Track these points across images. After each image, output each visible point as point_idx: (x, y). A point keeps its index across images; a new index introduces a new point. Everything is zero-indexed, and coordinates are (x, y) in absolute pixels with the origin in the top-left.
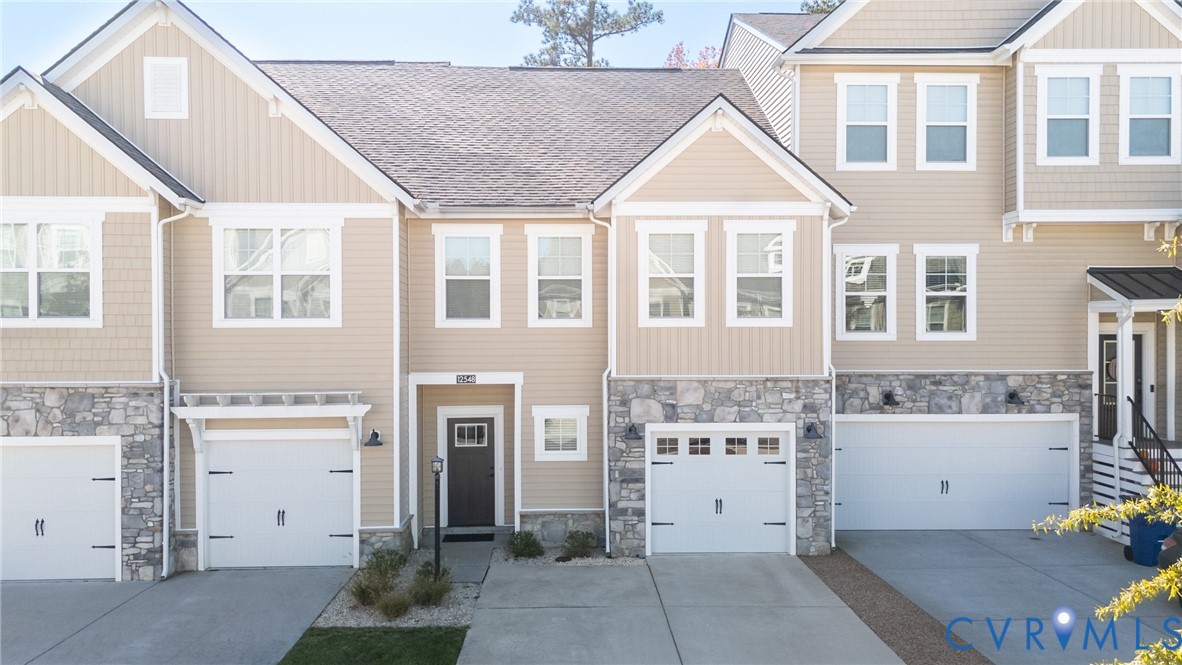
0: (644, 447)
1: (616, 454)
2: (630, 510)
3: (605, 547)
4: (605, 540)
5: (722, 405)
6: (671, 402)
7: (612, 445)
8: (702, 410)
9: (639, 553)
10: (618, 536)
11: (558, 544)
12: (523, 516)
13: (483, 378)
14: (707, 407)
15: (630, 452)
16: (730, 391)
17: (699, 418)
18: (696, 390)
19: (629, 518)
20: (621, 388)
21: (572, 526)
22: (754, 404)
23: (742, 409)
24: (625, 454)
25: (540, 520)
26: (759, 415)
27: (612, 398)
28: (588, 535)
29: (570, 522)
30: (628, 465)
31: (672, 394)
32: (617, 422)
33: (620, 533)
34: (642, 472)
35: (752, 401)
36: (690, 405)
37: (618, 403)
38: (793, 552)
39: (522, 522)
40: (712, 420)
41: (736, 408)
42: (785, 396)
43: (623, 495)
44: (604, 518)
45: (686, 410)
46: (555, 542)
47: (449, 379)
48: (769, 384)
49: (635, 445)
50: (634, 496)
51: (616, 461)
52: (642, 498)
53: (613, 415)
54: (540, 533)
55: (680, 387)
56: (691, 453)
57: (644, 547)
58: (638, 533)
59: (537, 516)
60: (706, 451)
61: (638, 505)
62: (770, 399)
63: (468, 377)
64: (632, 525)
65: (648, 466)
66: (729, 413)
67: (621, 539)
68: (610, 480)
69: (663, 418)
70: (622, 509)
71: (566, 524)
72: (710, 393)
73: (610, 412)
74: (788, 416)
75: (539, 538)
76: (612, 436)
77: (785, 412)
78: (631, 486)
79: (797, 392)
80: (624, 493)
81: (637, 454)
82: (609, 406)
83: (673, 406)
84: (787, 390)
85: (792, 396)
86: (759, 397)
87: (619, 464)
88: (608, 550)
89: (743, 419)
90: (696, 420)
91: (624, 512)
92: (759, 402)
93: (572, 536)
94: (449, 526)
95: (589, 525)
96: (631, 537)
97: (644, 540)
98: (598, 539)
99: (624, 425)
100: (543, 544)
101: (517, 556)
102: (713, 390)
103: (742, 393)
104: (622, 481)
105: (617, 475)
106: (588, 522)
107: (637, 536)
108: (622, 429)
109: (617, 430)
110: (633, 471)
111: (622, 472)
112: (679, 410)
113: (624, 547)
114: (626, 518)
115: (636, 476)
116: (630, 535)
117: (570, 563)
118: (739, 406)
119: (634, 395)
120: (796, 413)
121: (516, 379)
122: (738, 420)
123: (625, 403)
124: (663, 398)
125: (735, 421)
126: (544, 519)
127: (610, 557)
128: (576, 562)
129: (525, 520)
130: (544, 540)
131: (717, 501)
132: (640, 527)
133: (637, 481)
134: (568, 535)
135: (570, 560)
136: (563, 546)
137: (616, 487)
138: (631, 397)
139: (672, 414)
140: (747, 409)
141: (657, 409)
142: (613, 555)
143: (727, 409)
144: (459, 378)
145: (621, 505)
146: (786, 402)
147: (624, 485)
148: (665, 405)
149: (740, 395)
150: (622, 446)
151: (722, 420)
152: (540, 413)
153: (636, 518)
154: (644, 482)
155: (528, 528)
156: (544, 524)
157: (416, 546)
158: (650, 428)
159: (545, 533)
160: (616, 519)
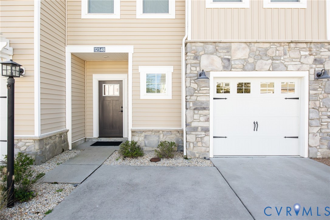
0: (209, 87)
1: (191, 92)
2: (200, 128)
3: (183, 151)
4: (183, 147)
5: (261, 58)
6: (227, 57)
7: (188, 85)
8: (247, 62)
9: (206, 156)
10: (192, 145)
11: (154, 149)
12: (133, 132)
13: (110, 49)
14: (251, 60)
15: (200, 90)
16: (267, 50)
17: (246, 68)
18: (244, 49)
19: (199, 133)
20: (194, 48)
21: (163, 139)
22: (282, 58)
23: (274, 62)
24: (196, 92)
25: (143, 134)
26: (285, 66)
27: (188, 54)
28: (172, 144)
29: (161, 136)
30: (199, 99)
31: (228, 52)
32: (191, 70)
33: (193, 143)
34: (208, 102)
35: (280, 57)
36: (240, 59)
37: (192, 57)
38: (306, 156)
39: (132, 135)
40: (254, 69)
41: (270, 61)
42: (303, 53)
43: (195, 118)
44: (183, 133)
45: (237, 62)
46: (153, 147)
47: (89, 49)
48: (292, 45)
49: (203, 85)
50: (202, 119)
51: (191, 96)
52: (208, 120)
53: (189, 66)
54: (143, 142)
55: (234, 46)
56: (238, 92)
57: (209, 152)
58: (205, 143)
59: (142, 132)
60: (248, 91)
61: (205, 125)
62: (293, 55)
63: (101, 48)
64: (201, 138)
65: (212, 100)
66: (266, 64)
67: (194, 146)
68: (187, 109)
69: (221, 68)
70: (195, 127)
71: (159, 137)
72: (253, 51)
73: (186, 65)
74: (305, 66)
75: (142, 145)
76: (188, 79)
77: (302, 63)
78: (201, 112)
79: (310, 51)
80: (196, 117)
81: (205, 92)
82: (186, 60)
83: (229, 60)
84: (304, 50)
85: (307, 53)
86: (285, 54)
87: (192, 98)
88: (185, 154)
89: (274, 68)
90: (244, 69)
91: (195, 129)
92: (286, 57)
93: (162, 144)
94: (99, 137)
95: (173, 138)
96: (201, 145)
97: (209, 147)
98: (178, 146)
99: (196, 72)
100: (145, 149)
101: (125, 157)
102: (255, 49)
103: (275, 51)
104: (195, 109)
105: (191, 105)
106: (172, 136)
107: (204, 145)
108: (195, 75)
109: (192, 75)
110: (202, 103)
111: (195, 103)
112: (233, 63)
113: (196, 152)
114: (197, 133)
115: (203, 106)
116: (199, 144)
117: (159, 164)
118: (273, 59)
119: (203, 53)
120: (310, 65)
121: (128, 49)
122: (271, 69)
123: (196, 57)
124: (222, 54)
125: (269, 70)
126: (146, 134)
127: (186, 158)
128: (164, 162)
129: (134, 134)
130: (146, 146)
131: (254, 123)
132: (206, 139)
133: (204, 109)
134: (160, 143)
135: (160, 160)
136: (156, 151)
137: (190, 112)
138: (201, 53)
139: (228, 65)
140: (277, 62)
141: (218, 62)
142: (188, 157)
143: (264, 62)
144: (95, 49)
145: (194, 124)
146: (303, 57)
147: (196, 112)
148: (223, 59)
149: (273, 53)
150: (195, 86)
151: (261, 70)
152: (144, 71)
153: (204, 133)
154: (209, 110)
155: (136, 139)
156: (145, 137)
157: (70, 148)
158: (212, 75)
159: (146, 142)
160: (191, 134)
